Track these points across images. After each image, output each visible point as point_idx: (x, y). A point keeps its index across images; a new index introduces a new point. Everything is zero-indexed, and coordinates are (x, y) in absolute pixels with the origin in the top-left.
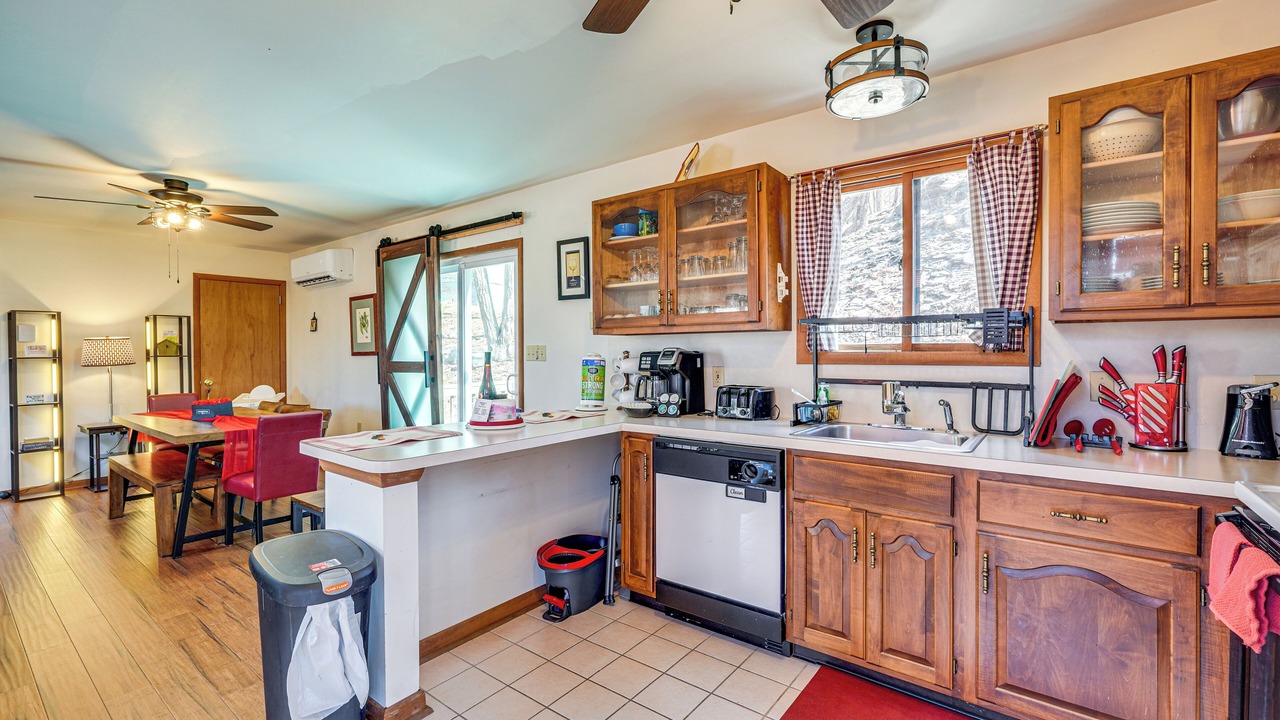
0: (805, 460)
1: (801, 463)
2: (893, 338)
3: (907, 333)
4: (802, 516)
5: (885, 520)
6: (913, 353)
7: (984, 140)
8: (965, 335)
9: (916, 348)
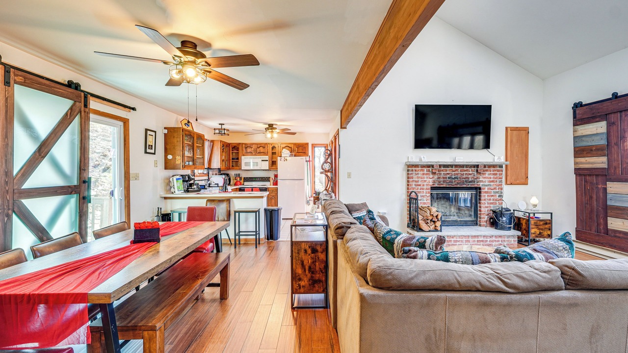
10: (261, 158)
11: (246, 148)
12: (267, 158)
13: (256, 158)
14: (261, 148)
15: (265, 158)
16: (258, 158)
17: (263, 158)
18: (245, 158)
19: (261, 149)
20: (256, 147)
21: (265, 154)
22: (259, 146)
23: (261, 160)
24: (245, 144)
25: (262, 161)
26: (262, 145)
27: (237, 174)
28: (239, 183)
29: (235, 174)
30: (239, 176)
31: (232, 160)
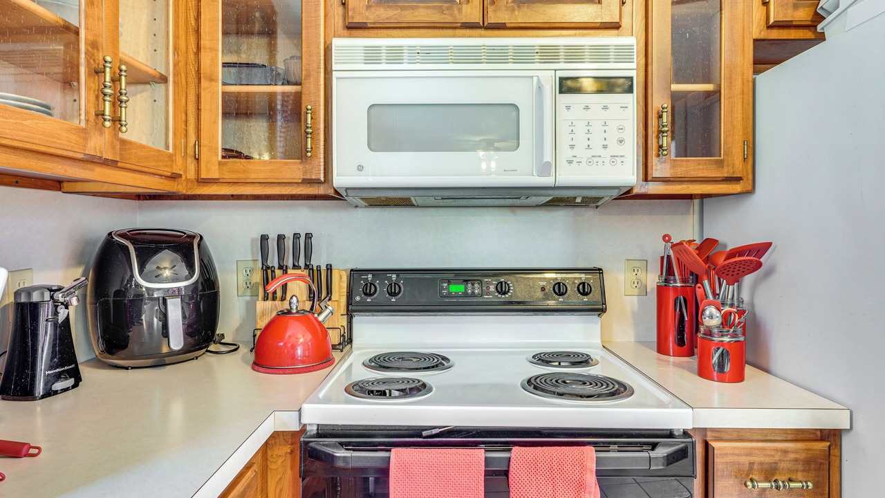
10: (548, 55)
12: (621, 51)
16: (522, 56)
25: (569, 86)
27: (281, 238)
28: (309, 337)
29: (264, 238)
30: (308, 256)
31: (224, 84)
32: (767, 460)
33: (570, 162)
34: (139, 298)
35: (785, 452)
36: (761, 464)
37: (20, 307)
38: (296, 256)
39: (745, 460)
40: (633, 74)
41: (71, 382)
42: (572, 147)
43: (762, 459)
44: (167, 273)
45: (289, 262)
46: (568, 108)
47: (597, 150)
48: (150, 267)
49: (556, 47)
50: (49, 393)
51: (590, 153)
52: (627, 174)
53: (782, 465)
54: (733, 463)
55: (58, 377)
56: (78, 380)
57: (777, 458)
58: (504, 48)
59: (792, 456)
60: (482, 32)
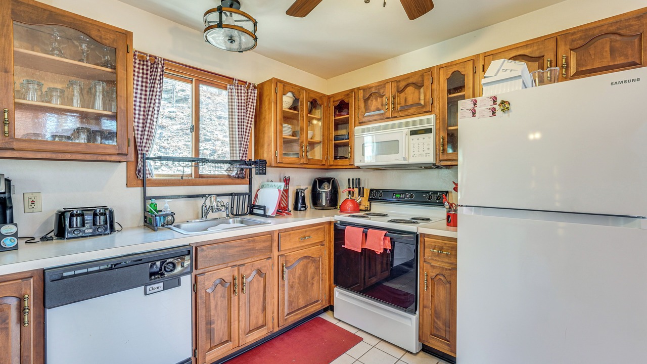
0: (205, 248)
1: (203, 250)
2: (189, 170)
3: (197, 168)
4: (204, 284)
5: (247, 266)
6: (201, 179)
7: (238, 80)
8: (222, 170)
9: (201, 177)
10: (407, 124)
11: (366, 100)
12: (429, 120)
13: (393, 126)
14: (410, 89)
15: (422, 122)
16: (400, 125)
17: (415, 123)
18: (363, 131)
19: (411, 94)
20: (394, 90)
21: (422, 109)
22: (402, 84)
23: (407, 130)
24: (364, 89)
25: (413, 133)
26: (411, 80)
27: (353, 179)
28: (352, 205)
29: (349, 179)
30: (359, 185)
31: (335, 140)
32: (441, 245)
33: (413, 156)
34: (319, 193)
35: (446, 244)
36: (438, 246)
37: (297, 192)
38: (356, 185)
39: (433, 244)
40: (432, 127)
41: (304, 209)
42: (414, 151)
43: (439, 245)
44: (326, 188)
45: (355, 186)
46: (413, 140)
47: (421, 152)
48: (323, 186)
49: (409, 122)
50: (300, 210)
51: (419, 153)
52: (430, 159)
53: (444, 247)
54: (430, 245)
55: (302, 207)
56: (306, 210)
57: (443, 245)
58: (395, 124)
59: (448, 245)
60: (392, 119)
